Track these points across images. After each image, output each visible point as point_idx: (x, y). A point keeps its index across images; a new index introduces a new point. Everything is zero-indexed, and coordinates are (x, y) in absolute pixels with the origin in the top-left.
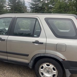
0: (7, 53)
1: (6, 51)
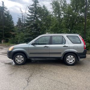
0: (50, 53)
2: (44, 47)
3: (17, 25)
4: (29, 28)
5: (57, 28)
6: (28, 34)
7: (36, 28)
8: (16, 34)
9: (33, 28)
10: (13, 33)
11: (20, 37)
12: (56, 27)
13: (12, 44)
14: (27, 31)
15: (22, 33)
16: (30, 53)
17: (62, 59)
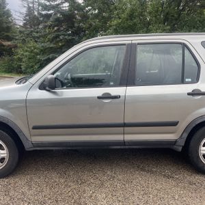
1: (123, 122)
2: (99, 98)
3: (25, 24)
4: (50, 27)
5: (135, 24)
6: (48, 45)
7: (72, 28)
8: (16, 47)
9: (62, 29)
10: (9, 43)
11: (27, 53)
12: (131, 20)
13: (6, 75)
14: (45, 36)
15: (32, 44)
17: (180, 149)
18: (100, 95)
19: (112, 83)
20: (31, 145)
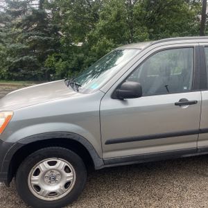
2: (176, 104)
16: (108, 143)
18: (177, 101)
19: (185, 88)
20: (102, 163)
